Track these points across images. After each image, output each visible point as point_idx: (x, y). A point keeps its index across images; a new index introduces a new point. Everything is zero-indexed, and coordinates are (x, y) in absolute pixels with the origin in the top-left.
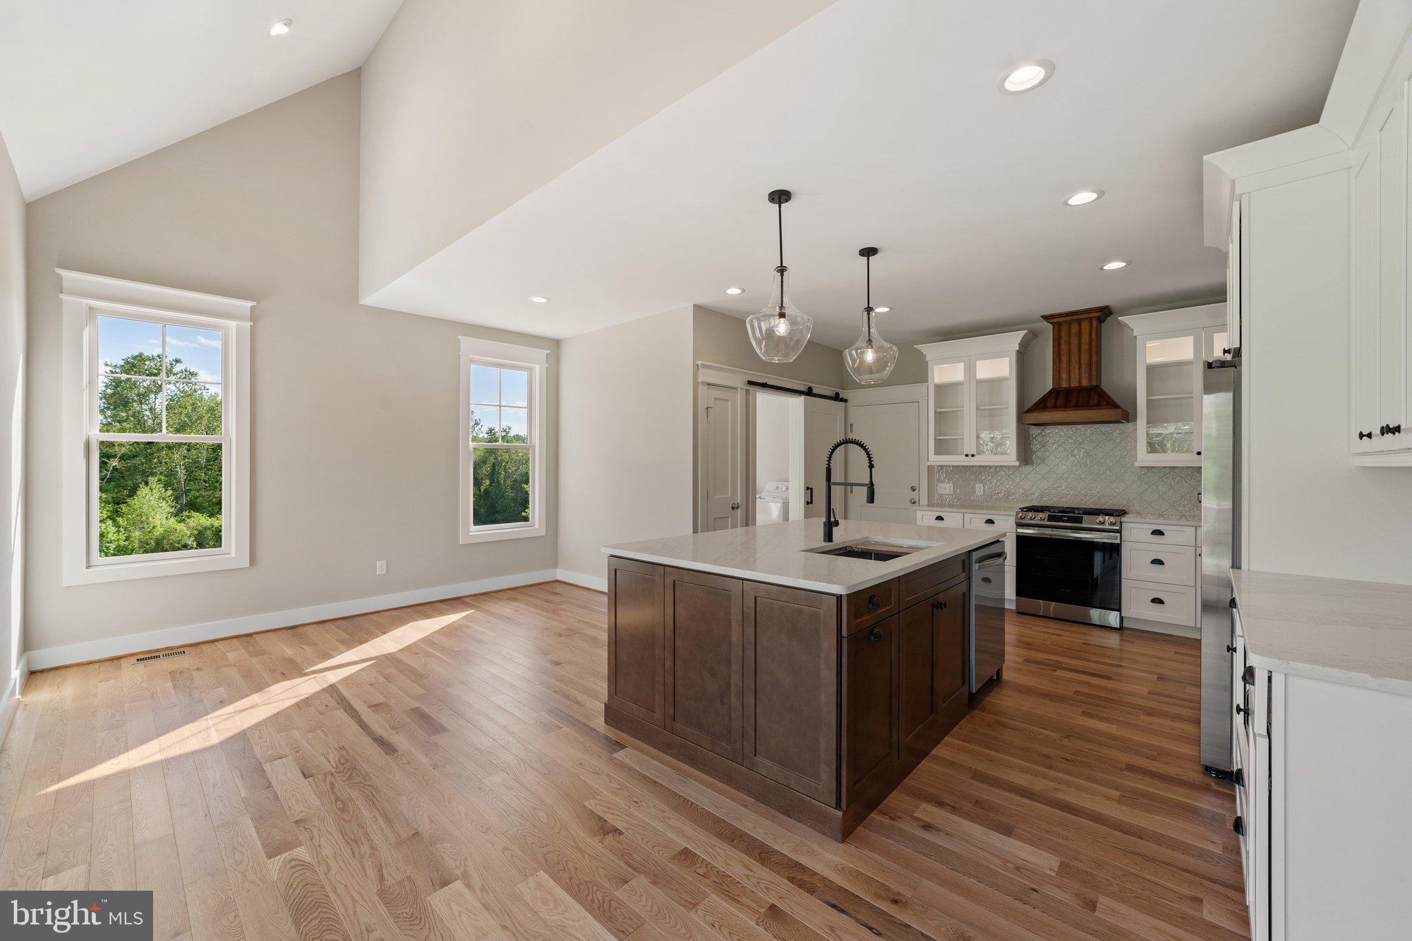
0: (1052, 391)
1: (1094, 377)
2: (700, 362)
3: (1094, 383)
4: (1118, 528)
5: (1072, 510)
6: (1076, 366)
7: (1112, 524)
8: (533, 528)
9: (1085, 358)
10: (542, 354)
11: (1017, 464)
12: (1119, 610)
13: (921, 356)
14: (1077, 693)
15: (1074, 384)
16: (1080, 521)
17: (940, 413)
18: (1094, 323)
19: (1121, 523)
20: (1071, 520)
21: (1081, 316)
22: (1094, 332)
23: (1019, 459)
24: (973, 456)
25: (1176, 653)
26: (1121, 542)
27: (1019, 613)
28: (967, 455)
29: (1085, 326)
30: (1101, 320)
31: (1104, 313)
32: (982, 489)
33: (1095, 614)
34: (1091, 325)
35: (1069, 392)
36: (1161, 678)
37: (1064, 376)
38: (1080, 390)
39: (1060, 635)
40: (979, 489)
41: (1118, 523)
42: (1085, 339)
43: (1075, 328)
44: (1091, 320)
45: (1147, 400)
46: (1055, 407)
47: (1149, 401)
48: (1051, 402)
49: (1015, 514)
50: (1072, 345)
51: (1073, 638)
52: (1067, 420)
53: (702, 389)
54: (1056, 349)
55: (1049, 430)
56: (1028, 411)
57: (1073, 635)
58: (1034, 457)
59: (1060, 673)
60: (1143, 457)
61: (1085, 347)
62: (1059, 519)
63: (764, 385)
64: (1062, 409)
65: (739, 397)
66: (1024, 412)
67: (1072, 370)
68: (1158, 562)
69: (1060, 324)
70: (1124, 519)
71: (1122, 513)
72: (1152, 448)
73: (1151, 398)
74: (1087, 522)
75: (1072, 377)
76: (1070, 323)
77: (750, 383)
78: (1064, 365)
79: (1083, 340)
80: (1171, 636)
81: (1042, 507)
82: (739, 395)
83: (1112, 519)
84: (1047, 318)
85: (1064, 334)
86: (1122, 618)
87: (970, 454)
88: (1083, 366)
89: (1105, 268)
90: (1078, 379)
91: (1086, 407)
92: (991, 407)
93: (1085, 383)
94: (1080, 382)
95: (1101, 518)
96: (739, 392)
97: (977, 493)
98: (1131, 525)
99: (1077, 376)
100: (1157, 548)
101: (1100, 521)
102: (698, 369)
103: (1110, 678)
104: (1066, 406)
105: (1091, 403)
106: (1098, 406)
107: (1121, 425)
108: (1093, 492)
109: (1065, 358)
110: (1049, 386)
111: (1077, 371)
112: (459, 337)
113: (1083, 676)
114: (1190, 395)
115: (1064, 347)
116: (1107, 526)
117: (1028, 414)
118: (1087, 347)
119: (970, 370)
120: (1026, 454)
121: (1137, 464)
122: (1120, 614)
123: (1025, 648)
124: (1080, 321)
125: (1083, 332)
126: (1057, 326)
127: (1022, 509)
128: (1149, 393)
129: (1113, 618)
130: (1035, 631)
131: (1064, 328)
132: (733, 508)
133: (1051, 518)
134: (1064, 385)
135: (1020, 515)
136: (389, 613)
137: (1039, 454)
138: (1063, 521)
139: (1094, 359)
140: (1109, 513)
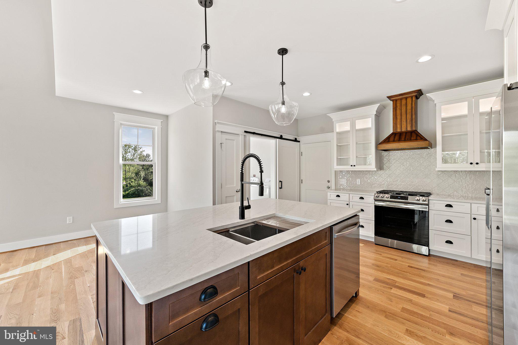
0: (392, 134)
1: (414, 126)
2: (216, 121)
3: (414, 129)
4: (427, 203)
5: (403, 192)
6: (405, 121)
7: (424, 201)
8: (155, 200)
9: (409, 116)
10: (159, 122)
11: (375, 170)
12: (428, 246)
13: (330, 119)
14: (404, 309)
15: (404, 130)
16: (407, 199)
17: (340, 146)
18: (414, 99)
19: (429, 200)
20: (402, 198)
21: (407, 96)
22: (413, 103)
23: (376, 167)
24: (354, 166)
25: (462, 274)
26: (429, 210)
27: (376, 244)
28: (352, 166)
29: (409, 100)
30: (417, 98)
31: (419, 93)
32: (360, 182)
33: (415, 247)
34: (412, 100)
35: (401, 134)
36: (456, 296)
37: (398, 126)
38: (406, 133)
39: (396, 260)
40: (358, 181)
41: (427, 200)
42: (409, 107)
43: (404, 102)
44: (412, 97)
45: (442, 136)
46: (394, 141)
47: (443, 137)
48: (392, 139)
49: (374, 194)
50: (402, 110)
51: (403, 262)
52: (400, 147)
53: (218, 135)
54: (394, 113)
55: (392, 153)
56: (380, 144)
57: (403, 260)
58: (385, 166)
59: (394, 291)
60: (440, 166)
61: (409, 111)
62: (396, 198)
63: (254, 133)
64: (398, 142)
65: (241, 138)
66: (378, 144)
67: (403, 123)
68: (449, 221)
69: (396, 100)
70: (430, 198)
71: (429, 194)
72: (445, 161)
73: (444, 135)
74: (411, 199)
75: (403, 126)
76: (401, 99)
77: (245, 132)
78: (399, 120)
79: (408, 108)
80: (457, 261)
81: (388, 191)
82: (240, 137)
83: (424, 198)
84: (389, 98)
85: (398, 105)
86: (429, 250)
87: (353, 165)
88: (408, 121)
89: (419, 61)
90: (406, 127)
91: (410, 140)
92: (363, 142)
93: (409, 129)
94: (406, 129)
95: (418, 198)
96: (240, 136)
97: (358, 184)
98: (434, 201)
99: (405, 126)
100: (449, 214)
101: (417, 199)
102: (216, 125)
103: (423, 296)
104: (400, 140)
105: (412, 138)
106: (416, 140)
107: (428, 150)
108: (413, 183)
109: (399, 117)
110: (391, 131)
111: (405, 123)
112: (114, 113)
113: (407, 293)
114: (466, 133)
115: (398, 111)
116: (421, 202)
117: (380, 145)
118: (410, 111)
119: (353, 125)
120: (380, 165)
121: (437, 169)
122: (429, 248)
123: (376, 269)
124: (406, 98)
125: (408, 103)
126: (395, 101)
127: (378, 192)
128: (443, 133)
129: (424, 250)
130: (383, 257)
131: (398, 102)
132: (237, 191)
133: (392, 197)
134: (399, 130)
135: (376, 195)
136: (72, 242)
137: (386, 165)
138: (398, 199)
139: (414, 117)
140: (422, 195)
